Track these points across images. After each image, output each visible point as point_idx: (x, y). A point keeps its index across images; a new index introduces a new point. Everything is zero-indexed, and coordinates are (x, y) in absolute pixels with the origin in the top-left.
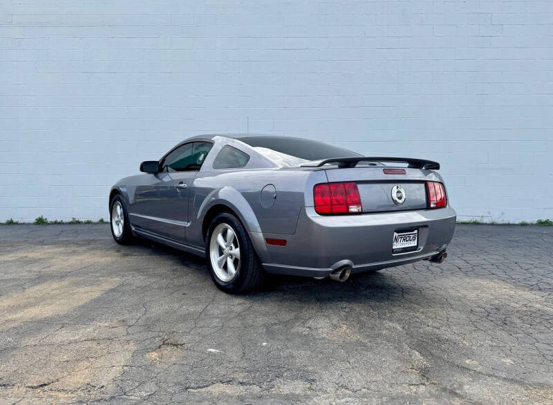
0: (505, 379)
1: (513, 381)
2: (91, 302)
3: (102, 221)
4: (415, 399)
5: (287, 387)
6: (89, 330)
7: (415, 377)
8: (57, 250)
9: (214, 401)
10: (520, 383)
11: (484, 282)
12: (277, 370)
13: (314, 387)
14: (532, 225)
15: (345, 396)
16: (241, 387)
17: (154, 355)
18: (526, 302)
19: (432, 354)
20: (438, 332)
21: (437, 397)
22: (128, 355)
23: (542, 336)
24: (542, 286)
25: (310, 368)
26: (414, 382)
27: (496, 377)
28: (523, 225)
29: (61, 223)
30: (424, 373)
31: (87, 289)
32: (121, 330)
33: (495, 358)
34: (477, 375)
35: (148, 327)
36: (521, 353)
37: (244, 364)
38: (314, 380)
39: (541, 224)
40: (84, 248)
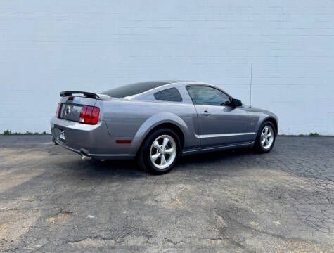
0: (274, 235)
1: (278, 236)
2: (22, 184)
3: (45, 133)
4: (213, 248)
5: (132, 241)
6: (15, 203)
7: (215, 234)
8: (12, 151)
9: (83, 250)
10: (283, 238)
11: (272, 172)
12: (129, 230)
13: (150, 241)
14: (306, 136)
15: (168, 246)
16: (103, 241)
17: (52, 219)
18: (295, 184)
19: (230, 218)
20: (236, 203)
21: (227, 248)
22: (35, 220)
23: (301, 206)
24: (307, 174)
25: (151, 228)
26: (215, 237)
27: (268, 233)
28: (301, 136)
29: (20, 134)
30: (223, 231)
31: (22, 176)
32: (35, 203)
33: (269, 221)
34: (256, 232)
35: (53, 201)
36: (286, 217)
37: (109, 226)
38: (151, 236)
39: (312, 135)
40: (29, 150)
